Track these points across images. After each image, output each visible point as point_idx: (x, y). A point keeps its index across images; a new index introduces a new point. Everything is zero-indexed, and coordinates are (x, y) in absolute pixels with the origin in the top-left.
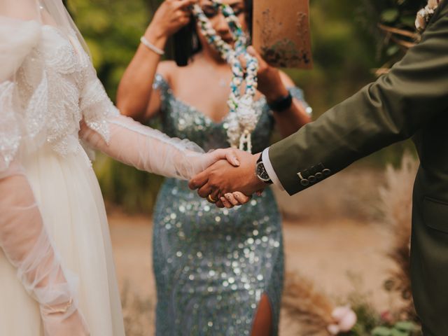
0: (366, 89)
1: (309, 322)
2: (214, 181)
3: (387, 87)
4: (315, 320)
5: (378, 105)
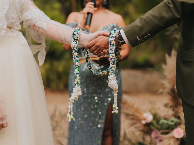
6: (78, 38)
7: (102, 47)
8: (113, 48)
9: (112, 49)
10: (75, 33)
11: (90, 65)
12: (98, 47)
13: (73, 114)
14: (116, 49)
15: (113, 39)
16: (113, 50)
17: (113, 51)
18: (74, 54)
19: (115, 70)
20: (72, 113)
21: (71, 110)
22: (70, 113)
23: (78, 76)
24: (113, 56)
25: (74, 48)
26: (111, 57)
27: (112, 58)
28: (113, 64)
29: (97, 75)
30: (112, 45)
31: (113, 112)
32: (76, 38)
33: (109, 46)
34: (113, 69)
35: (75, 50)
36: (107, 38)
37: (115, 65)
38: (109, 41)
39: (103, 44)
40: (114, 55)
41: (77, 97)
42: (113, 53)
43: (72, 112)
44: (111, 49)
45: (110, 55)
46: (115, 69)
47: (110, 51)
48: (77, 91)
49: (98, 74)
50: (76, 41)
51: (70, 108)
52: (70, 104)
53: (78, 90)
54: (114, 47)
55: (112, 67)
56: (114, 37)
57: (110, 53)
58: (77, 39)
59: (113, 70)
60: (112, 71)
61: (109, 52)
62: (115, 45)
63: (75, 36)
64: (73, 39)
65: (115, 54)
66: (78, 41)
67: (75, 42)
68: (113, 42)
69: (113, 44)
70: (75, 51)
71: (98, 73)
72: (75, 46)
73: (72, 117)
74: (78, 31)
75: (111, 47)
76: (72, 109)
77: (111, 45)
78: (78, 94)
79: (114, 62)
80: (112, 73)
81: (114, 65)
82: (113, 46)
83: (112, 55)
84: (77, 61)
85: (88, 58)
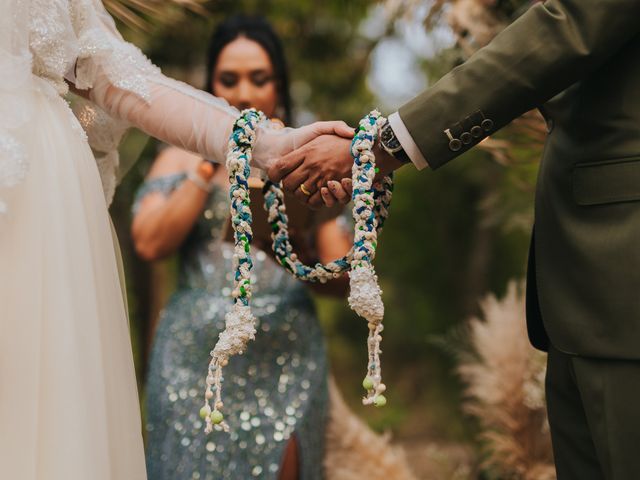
6: (250, 139)
7: (329, 171)
8: (367, 173)
9: (364, 177)
10: (241, 123)
11: (285, 245)
12: (314, 168)
13: (221, 404)
14: (377, 180)
15: (367, 144)
16: (366, 181)
17: (368, 185)
19: (372, 250)
20: (219, 403)
21: (214, 392)
22: (211, 402)
23: (244, 268)
24: (367, 202)
25: (237, 174)
26: (360, 204)
27: (363, 209)
28: (365, 228)
29: (304, 278)
30: (363, 165)
32: (243, 141)
33: (355, 166)
34: (367, 244)
35: (238, 177)
36: (344, 143)
37: (374, 233)
38: (355, 151)
39: (330, 159)
40: (370, 197)
41: (238, 342)
42: (366, 191)
43: (219, 399)
44: (359, 178)
45: (357, 196)
46: (373, 244)
47: (356, 185)
48: (238, 322)
49: (308, 275)
50: (243, 149)
51: (213, 385)
52: (214, 370)
53: (242, 318)
54: (372, 172)
55: (364, 239)
56: (370, 138)
57: (358, 191)
58: (248, 142)
59: (367, 251)
60: (363, 252)
61: (354, 188)
62: (374, 165)
63: (241, 134)
64: (232, 142)
65: (372, 194)
66: (249, 151)
67: (239, 153)
68: (369, 155)
69: (368, 162)
70: (240, 183)
71: (309, 272)
72: (238, 165)
73: (218, 415)
74: (253, 118)
75: (359, 169)
76: (218, 387)
77: (359, 164)
78: (241, 334)
79: (369, 222)
80: (363, 258)
81: (370, 230)
82: (367, 168)
83: (365, 195)
84: (244, 217)
85: (279, 218)
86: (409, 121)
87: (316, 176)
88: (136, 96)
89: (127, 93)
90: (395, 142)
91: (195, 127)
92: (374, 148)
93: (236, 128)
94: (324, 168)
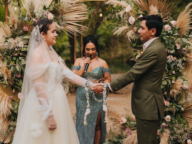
0: (128, 72)
1: (115, 121)
2: (98, 89)
3: (132, 72)
4: (117, 121)
5: (131, 75)
6: (88, 86)
10: (87, 83)
12: (98, 91)
14: (107, 93)
15: (105, 88)
17: (105, 94)
18: (87, 93)
20: (86, 121)
22: (85, 121)
23: (88, 104)
31: (105, 122)
34: (105, 102)
36: (102, 87)
38: (103, 89)
47: (104, 94)
48: (88, 111)
52: (85, 117)
54: (106, 92)
64: (86, 86)
67: (87, 88)
68: (105, 90)
70: (87, 92)
72: (87, 90)
73: (86, 123)
75: (104, 92)
76: (86, 119)
84: (88, 97)
85: (93, 93)
86: (111, 86)
87: (98, 92)
88: (71, 79)
89: (69, 79)
90: (109, 89)
91: (80, 83)
92: (106, 89)
93: (86, 84)
94: (100, 91)
